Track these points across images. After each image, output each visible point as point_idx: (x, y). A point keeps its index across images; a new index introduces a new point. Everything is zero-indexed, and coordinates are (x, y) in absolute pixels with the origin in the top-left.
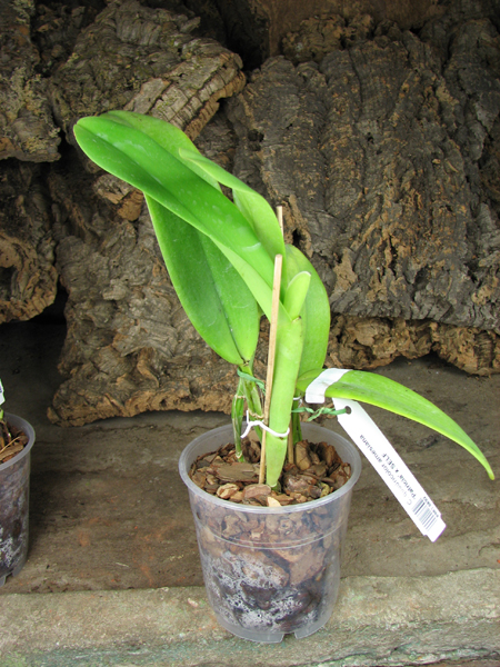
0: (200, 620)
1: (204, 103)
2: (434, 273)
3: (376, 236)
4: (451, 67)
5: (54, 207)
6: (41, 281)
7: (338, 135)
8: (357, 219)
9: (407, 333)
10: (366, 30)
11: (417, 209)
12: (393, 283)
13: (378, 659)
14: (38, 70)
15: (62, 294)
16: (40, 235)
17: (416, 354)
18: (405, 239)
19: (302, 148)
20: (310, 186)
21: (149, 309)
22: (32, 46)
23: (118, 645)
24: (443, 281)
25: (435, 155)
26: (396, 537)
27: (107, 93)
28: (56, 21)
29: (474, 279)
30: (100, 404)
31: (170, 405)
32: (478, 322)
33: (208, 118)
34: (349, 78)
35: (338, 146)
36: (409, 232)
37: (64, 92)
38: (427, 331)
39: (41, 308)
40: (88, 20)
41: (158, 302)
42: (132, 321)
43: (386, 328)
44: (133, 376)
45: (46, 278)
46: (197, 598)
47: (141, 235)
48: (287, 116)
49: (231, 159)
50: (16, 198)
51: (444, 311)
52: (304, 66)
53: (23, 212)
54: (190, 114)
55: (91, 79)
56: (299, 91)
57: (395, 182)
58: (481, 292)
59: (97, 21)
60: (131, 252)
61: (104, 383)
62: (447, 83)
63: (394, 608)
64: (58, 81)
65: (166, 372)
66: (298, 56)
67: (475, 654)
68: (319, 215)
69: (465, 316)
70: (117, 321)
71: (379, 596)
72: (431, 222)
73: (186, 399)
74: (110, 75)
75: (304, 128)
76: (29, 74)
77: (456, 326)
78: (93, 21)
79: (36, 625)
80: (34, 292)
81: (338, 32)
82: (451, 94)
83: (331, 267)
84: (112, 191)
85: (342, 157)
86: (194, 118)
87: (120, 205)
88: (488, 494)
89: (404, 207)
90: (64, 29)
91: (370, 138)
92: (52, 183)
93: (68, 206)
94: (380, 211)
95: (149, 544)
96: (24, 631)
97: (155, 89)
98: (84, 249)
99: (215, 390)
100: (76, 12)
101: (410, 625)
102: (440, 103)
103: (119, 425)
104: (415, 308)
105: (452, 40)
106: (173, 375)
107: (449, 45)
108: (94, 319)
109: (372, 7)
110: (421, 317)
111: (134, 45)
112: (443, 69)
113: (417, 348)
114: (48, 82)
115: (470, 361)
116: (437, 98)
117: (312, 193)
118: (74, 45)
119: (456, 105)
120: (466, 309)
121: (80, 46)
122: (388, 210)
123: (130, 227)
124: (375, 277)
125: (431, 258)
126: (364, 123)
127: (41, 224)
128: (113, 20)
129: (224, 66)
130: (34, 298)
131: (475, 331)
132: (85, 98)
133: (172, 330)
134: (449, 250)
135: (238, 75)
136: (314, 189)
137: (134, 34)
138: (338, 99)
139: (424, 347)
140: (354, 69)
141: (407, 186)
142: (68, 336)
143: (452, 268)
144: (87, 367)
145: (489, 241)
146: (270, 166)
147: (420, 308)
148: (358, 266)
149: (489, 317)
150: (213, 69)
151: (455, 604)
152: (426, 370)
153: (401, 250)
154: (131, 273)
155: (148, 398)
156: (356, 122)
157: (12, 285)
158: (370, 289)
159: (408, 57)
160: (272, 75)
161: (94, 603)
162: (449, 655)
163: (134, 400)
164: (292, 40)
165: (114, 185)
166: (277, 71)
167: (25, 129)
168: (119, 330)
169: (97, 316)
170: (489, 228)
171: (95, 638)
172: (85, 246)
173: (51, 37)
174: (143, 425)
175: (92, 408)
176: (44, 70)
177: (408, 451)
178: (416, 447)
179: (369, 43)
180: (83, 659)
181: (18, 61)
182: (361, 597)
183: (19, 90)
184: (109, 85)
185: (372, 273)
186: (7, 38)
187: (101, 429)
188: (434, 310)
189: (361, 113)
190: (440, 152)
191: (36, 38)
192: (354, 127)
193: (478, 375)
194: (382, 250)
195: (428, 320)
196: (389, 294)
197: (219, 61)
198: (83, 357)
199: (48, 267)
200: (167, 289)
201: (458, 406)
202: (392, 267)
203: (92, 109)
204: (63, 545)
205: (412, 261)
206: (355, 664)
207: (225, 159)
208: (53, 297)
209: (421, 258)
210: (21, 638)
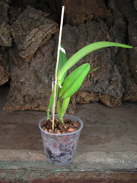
0: (31, 157)
1: (48, 35)
2: (100, 81)
4: (111, 30)
5: (10, 57)
6: (5, 76)
7: (80, 45)
9: (93, 95)
10: (92, 18)
11: (98, 65)
12: (89, 83)
13: (71, 170)
14: (8, 23)
15: (10, 79)
16: (6, 64)
17: (95, 101)
18: (94, 72)
19: (71, 48)
21: (30, 85)
22: (7, 17)
23: (11, 161)
24: (102, 83)
25: (104, 52)
26: (81, 143)
27: (24, 30)
28: (14, 11)
29: (110, 83)
30: (16, 107)
31: (33, 108)
32: (110, 94)
33: (49, 38)
34: (85, 31)
37: (14, 29)
38: (98, 95)
39: (4, 82)
40: (22, 11)
41: (33, 83)
42: (26, 87)
43: (89, 94)
44: (24, 101)
45: (6, 75)
46: (31, 152)
47: (30, 66)
48: (68, 40)
49: (54, 49)
51: (102, 91)
52: (74, 27)
53: (1, 59)
54: (44, 37)
55: (21, 27)
56: (72, 33)
57: (93, 58)
58: (111, 86)
59: (24, 12)
60: (27, 70)
61: (17, 102)
62: (109, 34)
63: (75, 158)
64: (13, 26)
65: (32, 100)
66: (74, 24)
67: (94, 170)
69: (107, 92)
70: (22, 87)
72: (101, 68)
73: (37, 107)
74: (26, 26)
75: (72, 43)
76: (6, 24)
77: (105, 95)
80: (3, 78)
81: (85, 18)
82: (110, 37)
86: (45, 38)
87: (25, 59)
88: (106, 135)
89: (94, 64)
90: (16, 13)
92: (10, 52)
93: (13, 58)
95: (23, 140)
97: (36, 31)
98: (16, 69)
99: (43, 105)
100: (19, 9)
101: (78, 162)
102: (107, 39)
103: (20, 112)
104: (95, 89)
105: (114, 22)
106: (34, 101)
107: (113, 24)
108: (17, 86)
110: (97, 92)
111: (32, 19)
112: (109, 29)
113: (96, 99)
114: (11, 26)
115: (108, 104)
116: (106, 37)
118: (18, 17)
119: (111, 40)
120: (107, 90)
121: (19, 18)
122: (90, 65)
123: (28, 64)
125: (100, 77)
126: (87, 43)
127: (6, 62)
128: (28, 12)
129: (53, 26)
130: (3, 80)
131: (110, 96)
132: (19, 31)
133: (35, 90)
134: (104, 76)
135: (57, 28)
137: (33, 16)
138: (81, 36)
139: (97, 99)
140: (86, 29)
141: (96, 59)
142: (10, 90)
143: (105, 80)
144: (14, 98)
145: (115, 74)
149: (113, 93)
150: (51, 27)
151: (90, 158)
152: (98, 105)
153: (92, 75)
154: (27, 76)
155: (27, 106)
156: (85, 42)
158: (84, 84)
159: (100, 27)
161: (7, 152)
162: (88, 170)
163: (24, 106)
164: (73, 19)
165: (24, 54)
166: (67, 28)
167: (3, 38)
168: (22, 89)
169: (18, 86)
170: (116, 71)
171: (7, 159)
172: (17, 68)
173: (13, 15)
174: (26, 113)
175: (14, 108)
176: (10, 23)
177: (89, 124)
178: (91, 123)
179: (90, 22)
180: (3, 164)
181: (3, 21)
183: (3, 28)
184: (25, 28)
186: (1, 14)
187: (16, 113)
188: (100, 90)
189: (87, 40)
190: (105, 51)
191: (9, 15)
192: (84, 43)
193: (110, 107)
195: (98, 92)
196: (88, 86)
197: (52, 25)
198: (13, 95)
199: (7, 72)
200: (35, 80)
201: (104, 115)
202: (90, 79)
203: (20, 34)
204: (3, 139)
205: (95, 78)
206: (66, 170)
207: (53, 49)
208: (8, 80)
209: (97, 77)
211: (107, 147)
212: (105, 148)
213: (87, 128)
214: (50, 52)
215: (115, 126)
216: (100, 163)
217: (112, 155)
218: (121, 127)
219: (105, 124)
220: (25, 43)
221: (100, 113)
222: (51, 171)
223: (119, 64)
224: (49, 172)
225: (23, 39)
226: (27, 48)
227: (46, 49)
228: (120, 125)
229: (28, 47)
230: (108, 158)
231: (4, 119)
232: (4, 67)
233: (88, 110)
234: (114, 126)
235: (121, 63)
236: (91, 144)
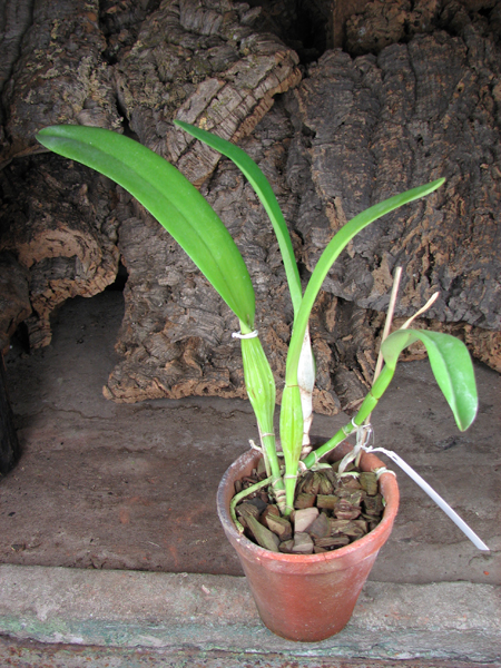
0: (210, 606)
1: (259, 101)
2: (468, 283)
3: (416, 241)
6: (103, 261)
7: (388, 136)
8: (400, 223)
10: (431, 15)
11: (459, 215)
12: (427, 290)
14: (104, 56)
15: (122, 277)
16: (105, 215)
18: (443, 246)
19: (352, 148)
20: (356, 187)
21: (199, 298)
22: (99, 32)
23: (140, 621)
24: (477, 290)
25: (484, 160)
26: (397, 539)
27: (167, 85)
28: (124, 3)
30: (149, 387)
31: (212, 392)
33: (263, 113)
34: (404, 75)
35: (388, 147)
36: (449, 240)
37: (128, 82)
38: (462, 332)
39: (103, 287)
41: (207, 292)
42: (183, 310)
44: (179, 360)
45: (108, 258)
46: (210, 586)
48: (340, 114)
49: (286, 150)
50: (80, 187)
51: (477, 317)
52: (361, 59)
53: (86, 201)
54: (244, 112)
55: (152, 72)
56: (355, 86)
57: (440, 187)
59: (161, 8)
61: (154, 367)
63: (376, 612)
64: (123, 68)
65: (210, 360)
66: (360, 41)
69: (496, 324)
70: (170, 309)
71: (366, 599)
72: (472, 229)
73: (227, 389)
74: (171, 67)
75: (355, 126)
76: (96, 61)
77: (488, 331)
78: (158, 8)
79: (75, 597)
80: (96, 272)
81: (403, 16)
83: (371, 269)
85: (391, 159)
86: (248, 116)
88: (492, 503)
89: (445, 214)
90: (132, 11)
91: (420, 139)
94: (422, 217)
95: (179, 527)
96: (65, 602)
97: (211, 89)
98: (145, 231)
102: (495, 103)
103: (167, 404)
104: (449, 313)
106: (216, 364)
108: (149, 303)
111: (196, 34)
114: (114, 70)
116: (493, 97)
117: (359, 194)
118: (139, 30)
120: (498, 317)
121: (145, 34)
122: (429, 217)
124: (411, 284)
125: (467, 266)
126: (416, 124)
127: (106, 203)
128: (178, 6)
129: (280, 65)
130: (96, 278)
132: (147, 89)
133: (219, 319)
134: (486, 259)
135: (294, 72)
136: (361, 190)
137: (196, 23)
138: (392, 97)
140: (411, 65)
141: (451, 191)
142: (126, 318)
143: (487, 277)
144: (140, 351)
146: (319, 165)
147: (454, 312)
150: (268, 68)
151: (431, 614)
153: (438, 257)
154: (185, 261)
155: (191, 385)
156: (408, 122)
157: (77, 265)
158: (405, 294)
159: (467, 53)
160: (329, 70)
161: (124, 582)
163: (179, 386)
164: (356, 23)
166: (334, 66)
167: (89, 121)
168: (170, 318)
169: (152, 300)
171: (122, 613)
172: (145, 228)
173: (119, 19)
174: (189, 406)
175: (142, 390)
176: (112, 54)
177: (426, 452)
178: (435, 448)
179: (428, 39)
180: (112, 628)
181: (85, 50)
183: (85, 80)
184: (170, 76)
185: (408, 280)
186: (76, 24)
188: (468, 315)
189: (414, 111)
190: (489, 156)
191: (103, 20)
192: (405, 128)
194: (420, 256)
196: (422, 300)
197: (274, 60)
198: (138, 339)
199: (111, 246)
201: (484, 408)
202: (428, 274)
203: (152, 101)
204: (106, 521)
205: (448, 269)
206: (340, 653)
207: (280, 149)
208: (114, 277)
209: (458, 267)
210: (63, 607)
211: (496, 555)
212: (491, 561)
214: (272, 165)
216: (471, 634)
219: (488, 451)
220: (171, 136)
222: (286, 654)
224: (278, 658)
225: (162, 118)
226: (180, 157)
227: (254, 151)
229: (183, 154)
231: (108, 433)
232: (98, 226)
233: (421, 387)
236: (434, 543)
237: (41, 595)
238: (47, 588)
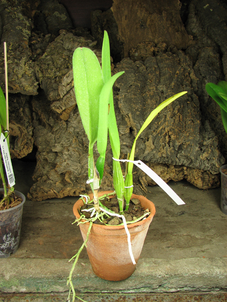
0: (86, 270)
2: (185, 147)
3: (163, 131)
4: (196, 65)
5: (34, 114)
6: (27, 143)
7: (150, 90)
8: (156, 124)
9: (174, 170)
10: (164, 49)
11: (180, 121)
12: (168, 149)
13: (153, 289)
14: (31, 58)
15: (35, 149)
16: (27, 125)
17: (177, 179)
18: (174, 132)
19: (135, 95)
20: (137, 110)
21: (70, 156)
22: (29, 49)
23: (54, 277)
24: (189, 150)
25: (188, 100)
26: (164, 247)
27: (58, 69)
28: (39, 39)
29: (201, 150)
30: (49, 192)
31: (77, 194)
32: (203, 167)
34: (155, 68)
35: (150, 95)
36: (176, 130)
37: (41, 68)
38: (182, 170)
39: (26, 154)
40: (52, 40)
41: (74, 153)
42: (64, 160)
43: (166, 169)
44: (64, 183)
45: (29, 142)
46: (85, 263)
47: (68, 126)
48: (130, 82)
50: (20, 109)
51: (189, 162)
52: (137, 62)
53: (22, 115)
55: (52, 64)
56: (135, 72)
57: (171, 110)
58: (204, 155)
59: (56, 40)
60: (64, 133)
61: (51, 184)
62: (195, 72)
63: (160, 269)
64: (38, 63)
65: (76, 181)
66: (136, 58)
67: (191, 289)
68: (141, 121)
69: (197, 165)
70: (57, 160)
71: (155, 265)
72: (185, 126)
73: (84, 192)
74: (60, 62)
75: (136, 87)
76: (27, 60)
77: (194, 169)
78: (54, 40)
79: (23, 269)
80: (24, 147)
81: (153, 49)
82: (196, 76)
83: (145, 142)
84: (58, 108)
85: (151, 99)
87: (61, 114)
88: (202, 233)
89: (174, 120)
90: (42, 43)
91: (162, 92)
92: (33, 104)
93: (39, 114)
94: (165, 121)
95: (67, 245)
98: (45, 131)
100: (47, 36)
101: (166, 276)
102: (191, 79)
103: (56, 201)
104: (177, 160)
105: (198, 54)
106: (79, 182)
107: (197, 57)
108: (48, 159)
109: (167, 40)
110: (180, 164)
111: (70, 51)
112: (194, 65)
113: (178, 177)
114: (35, 64)
115: (199, 183)
116: (190, 77)
117: (138, 113)
118: (46, 49)
119: (197, 81)
120: (198, 161)
121: (48, 50)
122: (168, 121)
123: (64, 123)
124: (162, 147)
125: (184, 140)
126: (161, 86)
127: (28, 120)
128: (62, 40)
130: (24, 150)
131: (202, 171)
132: (49, 71)
133: (79, 164)
134: (192, 138)
136: (139, 111)
137: (70, 46)
138: (150, 76)
139: (181, 177)
140: (157, 65)
141: (176, 111)
142: (37, 165)
143: (193, 145)
144: (44, 178)
145: (208, 135)
146: (122, 101)
147: (180, 160)
148: (155, 142)
149: (207, 165)
151: (184, 269)
152: (182, 187)
153: (172, 137)
154: (64, 142)
155: (69, 190)
156: (157, 85)
157: (15, 144)
158: (159, 151)
159: (179, 61)
160: (125, 65)
161: (45, 262)
162: (181, 289)
163: (63, 191)
164: (134, 51)
165: (59, 106)
166: (127, 64)
167: (25, 82)
168: (58, 163)
169: (49, 158)
170: (209, 130)
171: (46, 274)
172: (45, 130)
173: (37, 46)
174: (66, 202)
175: (46, 194)
176: (33, 59)
178: (175, 215)
179: (164, 55)
180: (40, 282)
181: (23, 55)
182: (148, 265)
183: (23, 66)
184: (59, 66)
185: (160, 145)
186: (19, 45)
187: (49, 203)
188: (185, 161)
189: (159, 82)
190: (190, 99)
191: (30, 46)
192: (156, 87)
193: (203, 189)
194: (165, 136)
195: (183, 166)
196: (167, 154)
198: (43, 174)
199: (30, 137)
200: (78, 148)
201: (194, 201)
202: (169, 143)
203: (52, 75)
204: (33, 244)
205: (177, 141)
206: (145, 291)
208: (32, 150)
209: (181, 140)
210: (17, 273)
211: (208, 250)
212: (205, 253)
213: (170, 222)
215: (215, 218)
216: (202, 277)
217: (220, 263)
218: (225, 220)
219: (198, 216)
220: (60, 88)
221: (186, 199)
222: (120, 292)
223: (211, 120)
224: (116, 294)
225: (56, 82)
226: (64, 96)
228: (222, 217)
229: (65, 95)
230: (214, 267)
234: (213, 218)
235: (214, 119)
236: (180, 248)
237: (6, 269)
238: (9, 266)
